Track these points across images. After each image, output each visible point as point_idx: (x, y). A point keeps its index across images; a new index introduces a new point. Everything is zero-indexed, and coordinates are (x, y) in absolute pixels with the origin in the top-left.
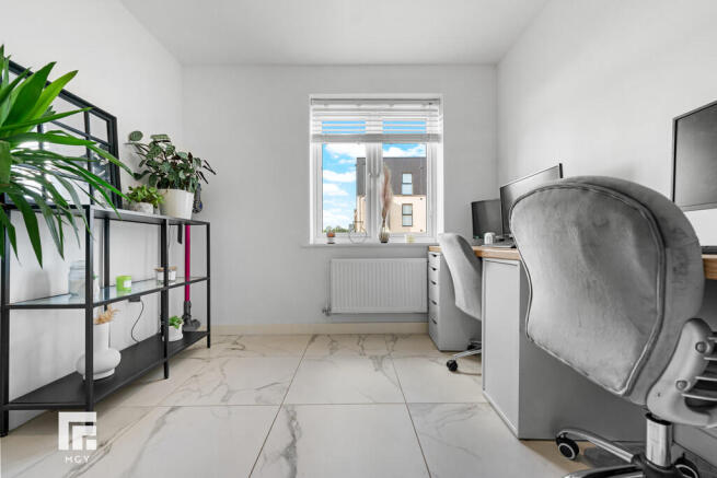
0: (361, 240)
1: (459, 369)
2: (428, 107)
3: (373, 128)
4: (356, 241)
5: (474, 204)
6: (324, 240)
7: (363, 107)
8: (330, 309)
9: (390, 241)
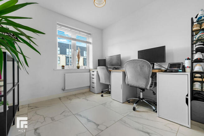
0: (72, 68)
1: (104, 96)
2: (88, 35)
3: (74, 37)
4: (70, 68)
5: (98, 60)
6: (61, 68)
7: (72, 30)
8: (65, 89)
9: (80, 68)
